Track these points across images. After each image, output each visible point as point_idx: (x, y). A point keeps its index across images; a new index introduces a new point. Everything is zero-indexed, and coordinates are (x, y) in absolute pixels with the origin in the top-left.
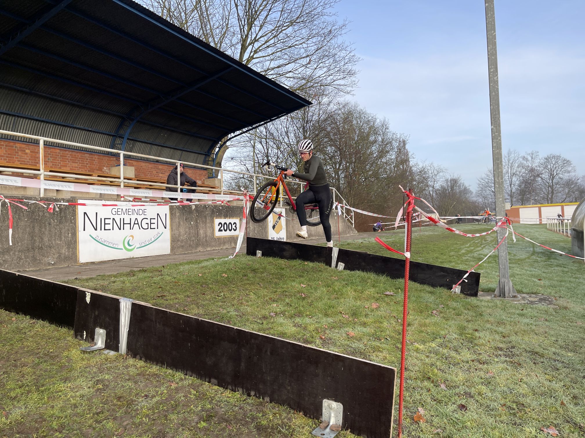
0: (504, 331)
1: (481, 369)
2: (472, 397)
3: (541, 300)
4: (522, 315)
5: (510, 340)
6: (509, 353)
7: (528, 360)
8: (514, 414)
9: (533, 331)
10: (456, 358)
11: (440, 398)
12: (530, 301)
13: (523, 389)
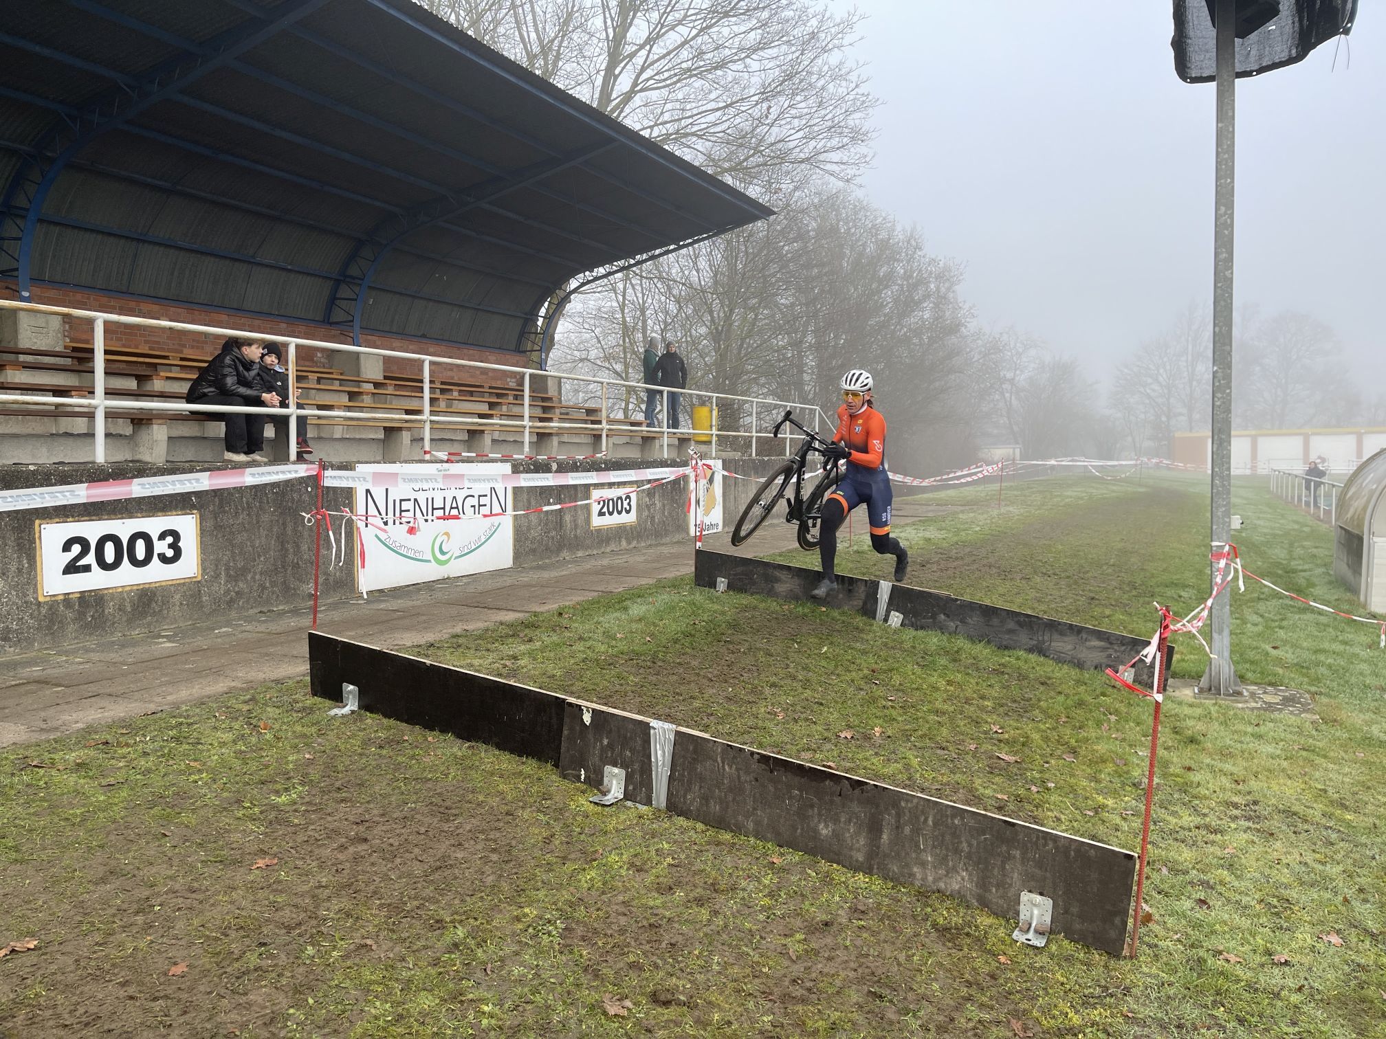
0: (1235, 770)
1: (1213, 843)
2: (1212, 888)
3: (1288, 701)
4: (1259, 737)
5: (1248, 789)
6: (1252, 813)
7: (1284, 828)
8: (1277, 914)
9: (1284, 770)
10: (1168, 823)
11: (1167, 890)
12: (1265, 703)
13: (1285, 876)
